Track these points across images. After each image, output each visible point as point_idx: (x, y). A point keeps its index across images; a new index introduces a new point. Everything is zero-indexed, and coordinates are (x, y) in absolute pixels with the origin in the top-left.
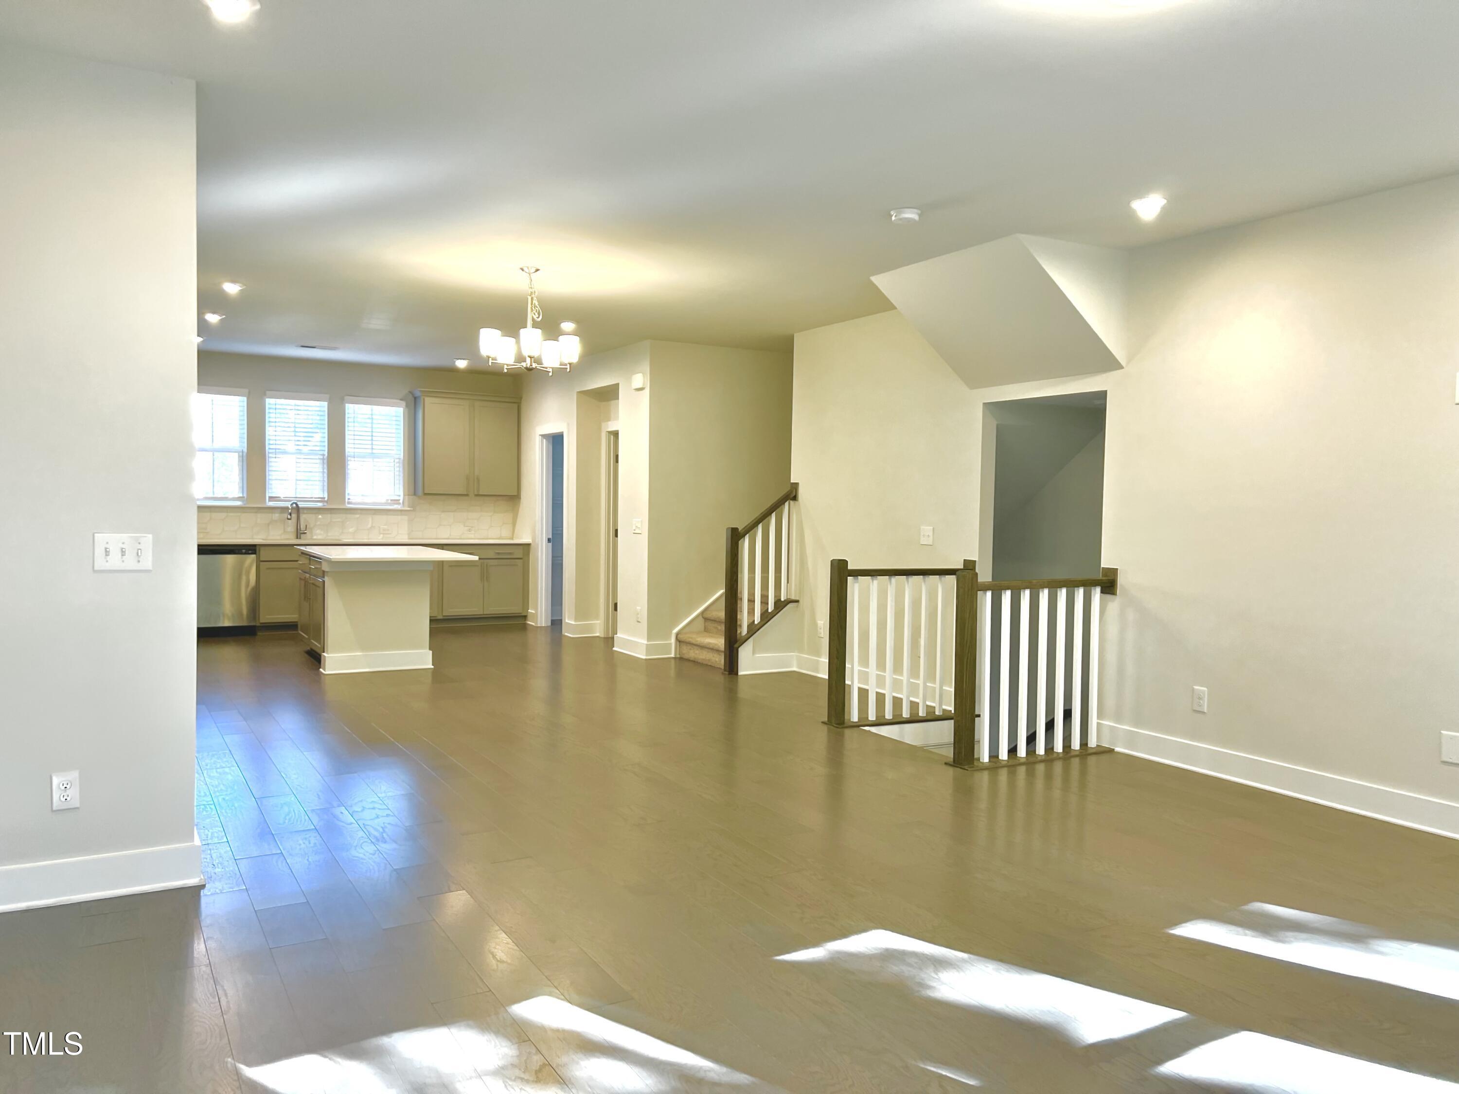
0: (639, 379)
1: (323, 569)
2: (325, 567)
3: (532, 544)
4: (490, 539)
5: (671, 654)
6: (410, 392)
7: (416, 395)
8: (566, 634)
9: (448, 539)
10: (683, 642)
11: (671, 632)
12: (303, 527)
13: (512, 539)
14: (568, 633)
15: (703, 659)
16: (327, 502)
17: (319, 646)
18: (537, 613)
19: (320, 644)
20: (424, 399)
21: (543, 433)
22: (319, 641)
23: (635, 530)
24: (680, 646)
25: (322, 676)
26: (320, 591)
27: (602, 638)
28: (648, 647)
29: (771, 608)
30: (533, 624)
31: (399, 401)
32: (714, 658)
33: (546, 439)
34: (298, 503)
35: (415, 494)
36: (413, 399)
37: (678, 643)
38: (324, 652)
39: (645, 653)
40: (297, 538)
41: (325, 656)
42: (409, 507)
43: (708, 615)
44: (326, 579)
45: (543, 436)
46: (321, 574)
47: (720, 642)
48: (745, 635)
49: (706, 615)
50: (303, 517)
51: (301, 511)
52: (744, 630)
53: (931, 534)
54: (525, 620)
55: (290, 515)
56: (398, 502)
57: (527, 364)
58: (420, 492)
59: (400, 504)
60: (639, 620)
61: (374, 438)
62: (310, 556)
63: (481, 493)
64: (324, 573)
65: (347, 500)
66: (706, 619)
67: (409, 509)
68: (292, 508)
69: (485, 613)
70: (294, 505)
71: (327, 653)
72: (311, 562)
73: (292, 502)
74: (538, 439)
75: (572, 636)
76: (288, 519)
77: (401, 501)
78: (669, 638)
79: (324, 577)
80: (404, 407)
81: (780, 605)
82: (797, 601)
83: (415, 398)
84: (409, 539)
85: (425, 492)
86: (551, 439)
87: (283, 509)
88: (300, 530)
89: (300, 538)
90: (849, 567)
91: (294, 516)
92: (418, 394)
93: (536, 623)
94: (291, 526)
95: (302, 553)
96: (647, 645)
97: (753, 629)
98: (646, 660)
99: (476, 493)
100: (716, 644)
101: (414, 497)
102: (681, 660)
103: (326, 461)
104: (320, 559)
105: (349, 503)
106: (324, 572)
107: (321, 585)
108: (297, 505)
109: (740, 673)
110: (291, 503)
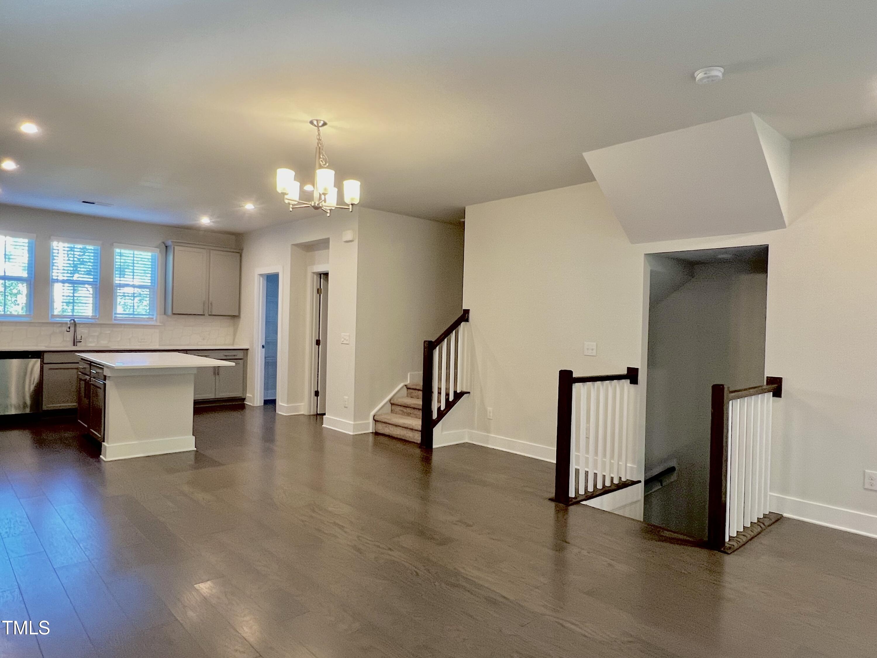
0: (348, 235)
1: (105, 374)
2: (107, 372)
3: (250, 349)
4: (218, 345)
5: (370, 430)
6: (163, 243)
7: (167, 245)
8: (280, 413)
9: (188, 345)
10: (378, 421)
11: (369, 415)
12: (79, 337)
13: (233, 345)
14: (281, 412)
15: (398, 435)
16: (98, 319)
17: (100, 436)
18: (254, 396)
19: (100, 435)
20: (174, 247)
21: (261, 273)
22: (99, 431)
23: (343, 341)
24: (375, 423)
25: (103, 463)
26: (101, 392)
27: (306, 415)
28: (355, 427)
29: (451, 398)
30: (251, 404)
31: (154, 248)
32: (408, 435)
33: (262, 277)
34: (75, 320)
35: (165, 313)
36: (165, 247)
37: (374, 421)
38: (104, 442)
39: (352, 431)
40: (74, 345)
41: (106, 447)
42: (160, 323)
43: (395, 401)
44: (107, 382)
45: (261, 275)
46: (103, 377)
47: (417, 423)
48: (436, 419)
49: (392, 402)
50: (79, 330)
51: (77, 325)
52: (435, 416)
53: (595, 347)
54: (244, 401)
55: (69, 328)
56: (152, 320)
57: (315, 203)
58: (169, 312)
59: (154, 321)
60: (346, 406)
61: (135, 274)
62: (91, 364)
63: (213, 314)
64: (105, 378)
65: (113, 318)
66: (392, 404)
67: (160, 324)
68: (71, 324)
69: (216, 397)
70: (72, 321)
71: (108, 443)
72: (92, 367)
73: (71, 319)
74: (256, 277)
75: (285, 415)
76: (67, 331)
77: (154, 319)
78: (367, 419)
79: (105, 380)
80: (159, 252)
81: (458, 396)
82: (469, 393)
83: (166, 247)
84: (160, 345)
85: (174, 312)
86: (266, 278)
87: (62, 324)
88: (76, 340)
89: (76, 346)
90: (574, 376)
91: (72, 329)
92: (169, 243)
93: (253, 404)
94: (69, 337)
95: (82, 359)
96: (354, 424)
97: (441, 414)
98: (353, 435)
99: (210, 314)
100: (410, 425)
101: (164, 316)
102: (376, 434)
103: (98, 289)
104: (103, 366)
105: (115, 320)
106: (105, 376)
107: (102, 387)
108: (74, 320)
109: (434, 446)
110: (69, 319)
